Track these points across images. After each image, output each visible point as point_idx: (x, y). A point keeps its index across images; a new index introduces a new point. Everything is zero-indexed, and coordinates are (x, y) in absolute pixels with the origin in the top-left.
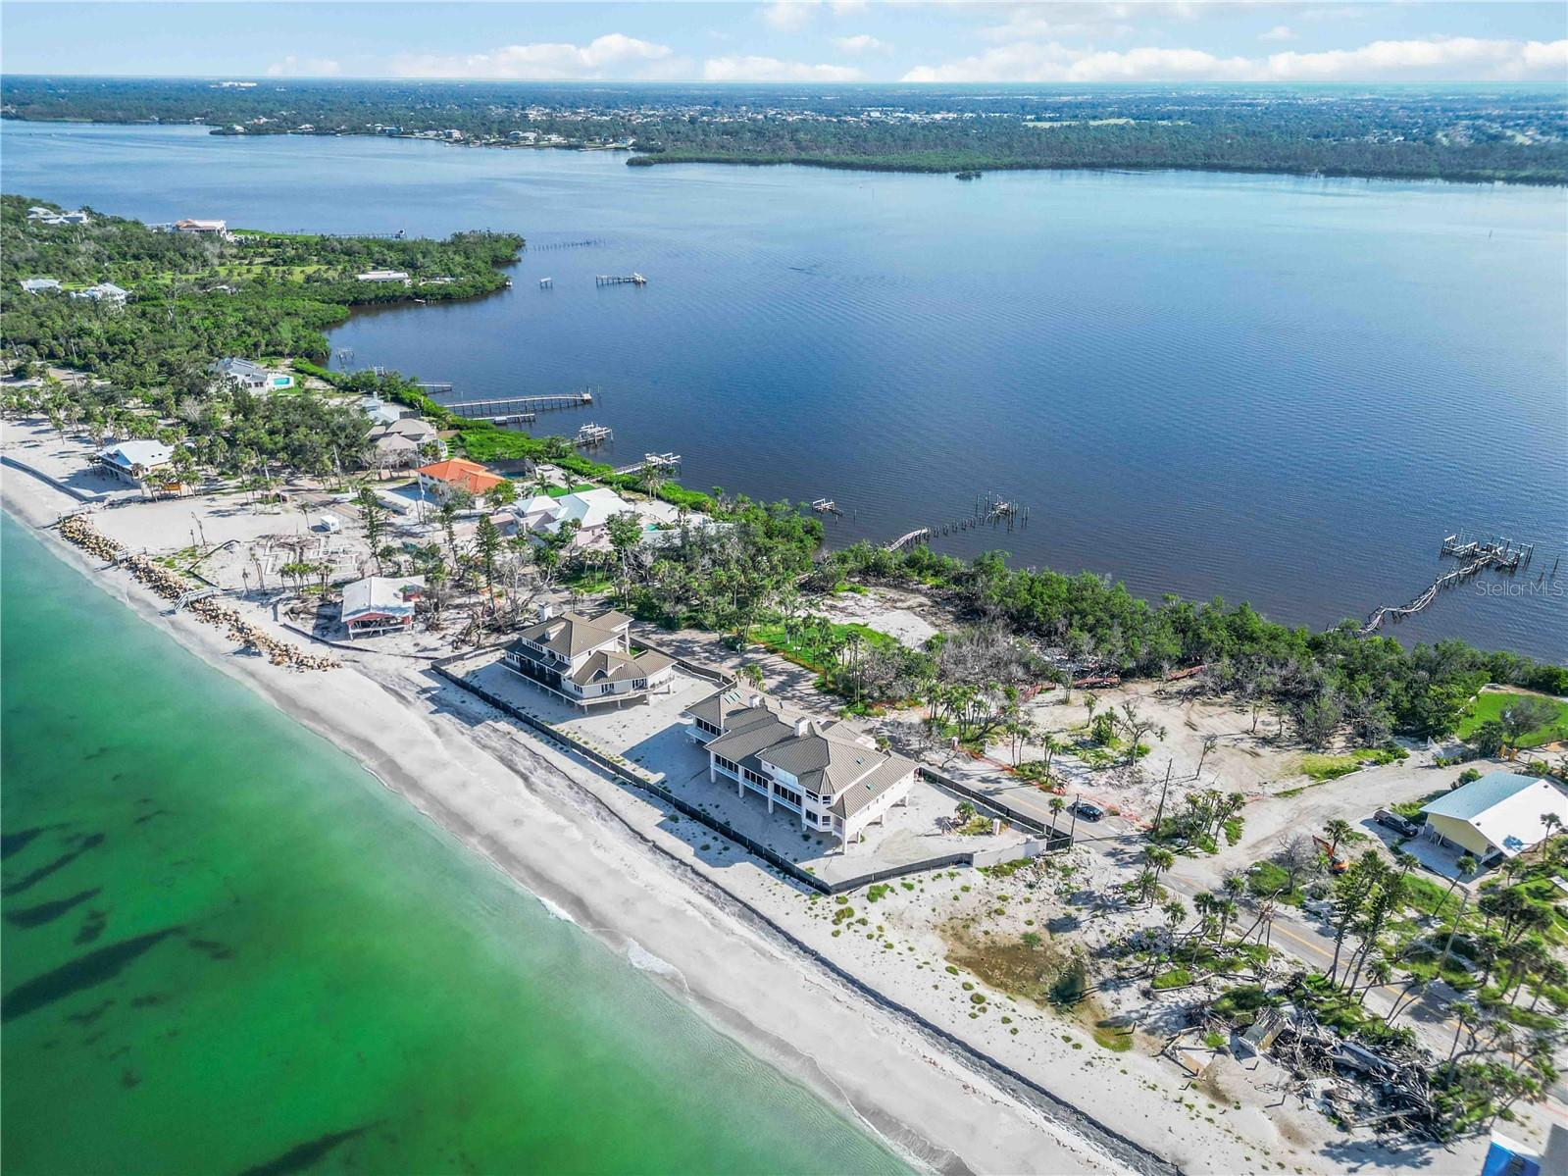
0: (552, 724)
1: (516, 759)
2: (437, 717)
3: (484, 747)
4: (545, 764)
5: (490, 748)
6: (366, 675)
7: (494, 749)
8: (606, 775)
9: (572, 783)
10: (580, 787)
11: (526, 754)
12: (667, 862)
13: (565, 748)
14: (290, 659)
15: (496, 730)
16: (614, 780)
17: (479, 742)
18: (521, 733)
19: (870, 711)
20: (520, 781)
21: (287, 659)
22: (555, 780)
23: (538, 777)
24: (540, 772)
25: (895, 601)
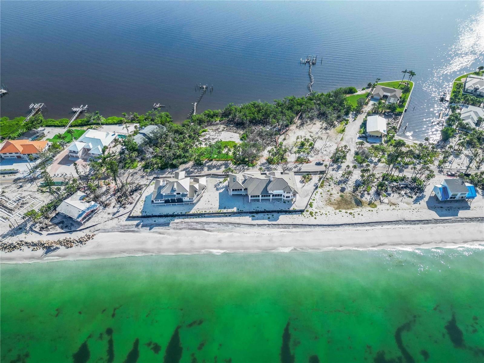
0: (189, 212)
1: (195, 227)
2: (153, 230)
3: (180, 229)
4: (204, 223)
5: (183, 228)
6: (109, 232)
7: (184, 228)
8: (223, 216)
9: (219, 223)
10: (222, 223)
11: (195, 224)
12: (265, 227)
13: (203, 216)
14: (73, 242)
15: (177, 223)
16: (226, 216)
17: (177, 229)
18: (185, 219)
19: (253, 164)
20: (204, 231)
21: (72, 244)
22: (213, 225)
23: (206, 227)
24: (206, 226)
25: (217, 129)
